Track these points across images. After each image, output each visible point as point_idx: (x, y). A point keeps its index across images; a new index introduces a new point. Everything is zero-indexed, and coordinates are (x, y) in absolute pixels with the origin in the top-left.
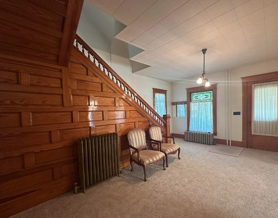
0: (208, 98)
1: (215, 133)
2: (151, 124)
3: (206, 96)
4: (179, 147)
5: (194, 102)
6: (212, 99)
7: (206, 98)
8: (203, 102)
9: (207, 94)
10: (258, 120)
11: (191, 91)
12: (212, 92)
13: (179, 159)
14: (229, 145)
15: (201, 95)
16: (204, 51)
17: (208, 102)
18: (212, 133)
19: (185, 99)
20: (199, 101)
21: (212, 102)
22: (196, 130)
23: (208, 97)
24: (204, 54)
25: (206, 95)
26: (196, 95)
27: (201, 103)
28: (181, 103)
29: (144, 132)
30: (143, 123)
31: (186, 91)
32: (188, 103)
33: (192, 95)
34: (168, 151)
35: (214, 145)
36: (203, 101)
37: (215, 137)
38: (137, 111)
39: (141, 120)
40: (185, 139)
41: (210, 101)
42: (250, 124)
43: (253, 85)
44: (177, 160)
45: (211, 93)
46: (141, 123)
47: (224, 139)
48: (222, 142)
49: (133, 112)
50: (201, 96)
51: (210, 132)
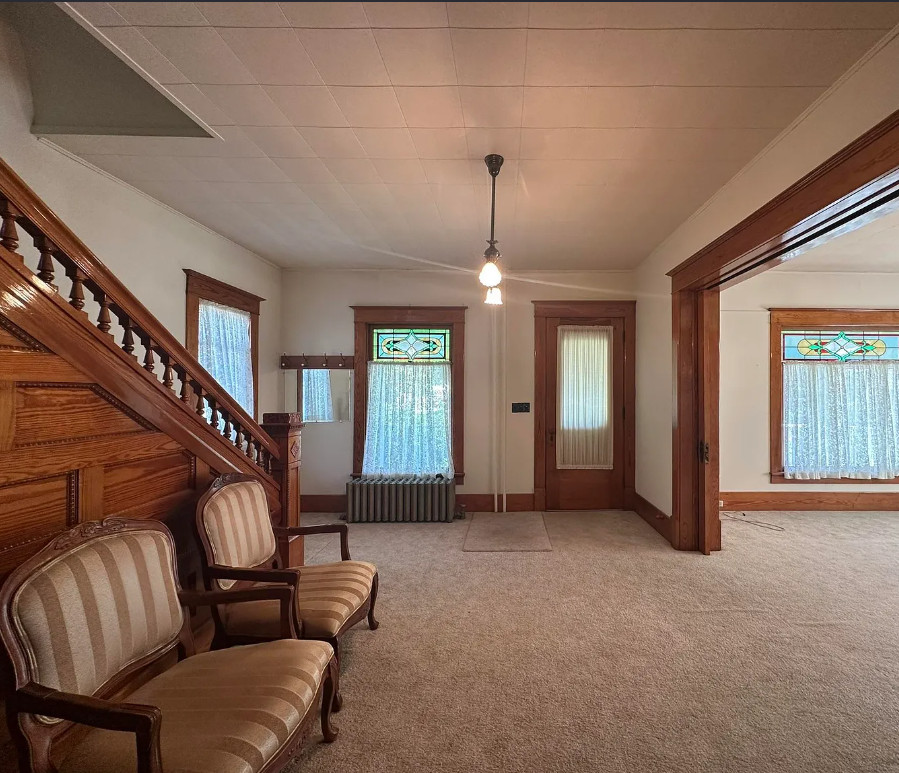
0: (436, 351)
1: (459, 477)
2: (201, 468)
3: (426, 346)
4: (374, 570)
5: (385, 363)
6: (448, 356)
7: (428, 350)
8: (417, 364)
9: (433, 338)
10: (571, 427)
11: (370, 320)
12: (448, 331)
13: (373, 626)
14: (500, 510)
15: (411, 339)
16: (494, 163)
17: (436, 367)
18: (450, 475)
19: (345, 345)
20: (403, 361)
21: (448, 368)
22: (389, 472)
23: (434, 349)
24: (494, 176)
25: (428, 342)
26: (390, 338)
27: (410, 368)
28: (329, 362)
29: (164, 538)
30: (140, 472)
31: (351, 315)
32: (358, 363)
33: (375, 336)
34: (338, 616)
35: (460, 518)
36: (419, 361)
37: (460, 490)
38: (94, 387)
39: (134, 455)
40: (350, 516)
41: (444, 363)
42: (552, 439)
43: (559, 328)
44: (370, 638)
45: (445, 334)
46: (126, 474)
47: (485, 491)
48: (482, 504)
49: (62, 396)
50: (411, 343)
51: (443, 473)
